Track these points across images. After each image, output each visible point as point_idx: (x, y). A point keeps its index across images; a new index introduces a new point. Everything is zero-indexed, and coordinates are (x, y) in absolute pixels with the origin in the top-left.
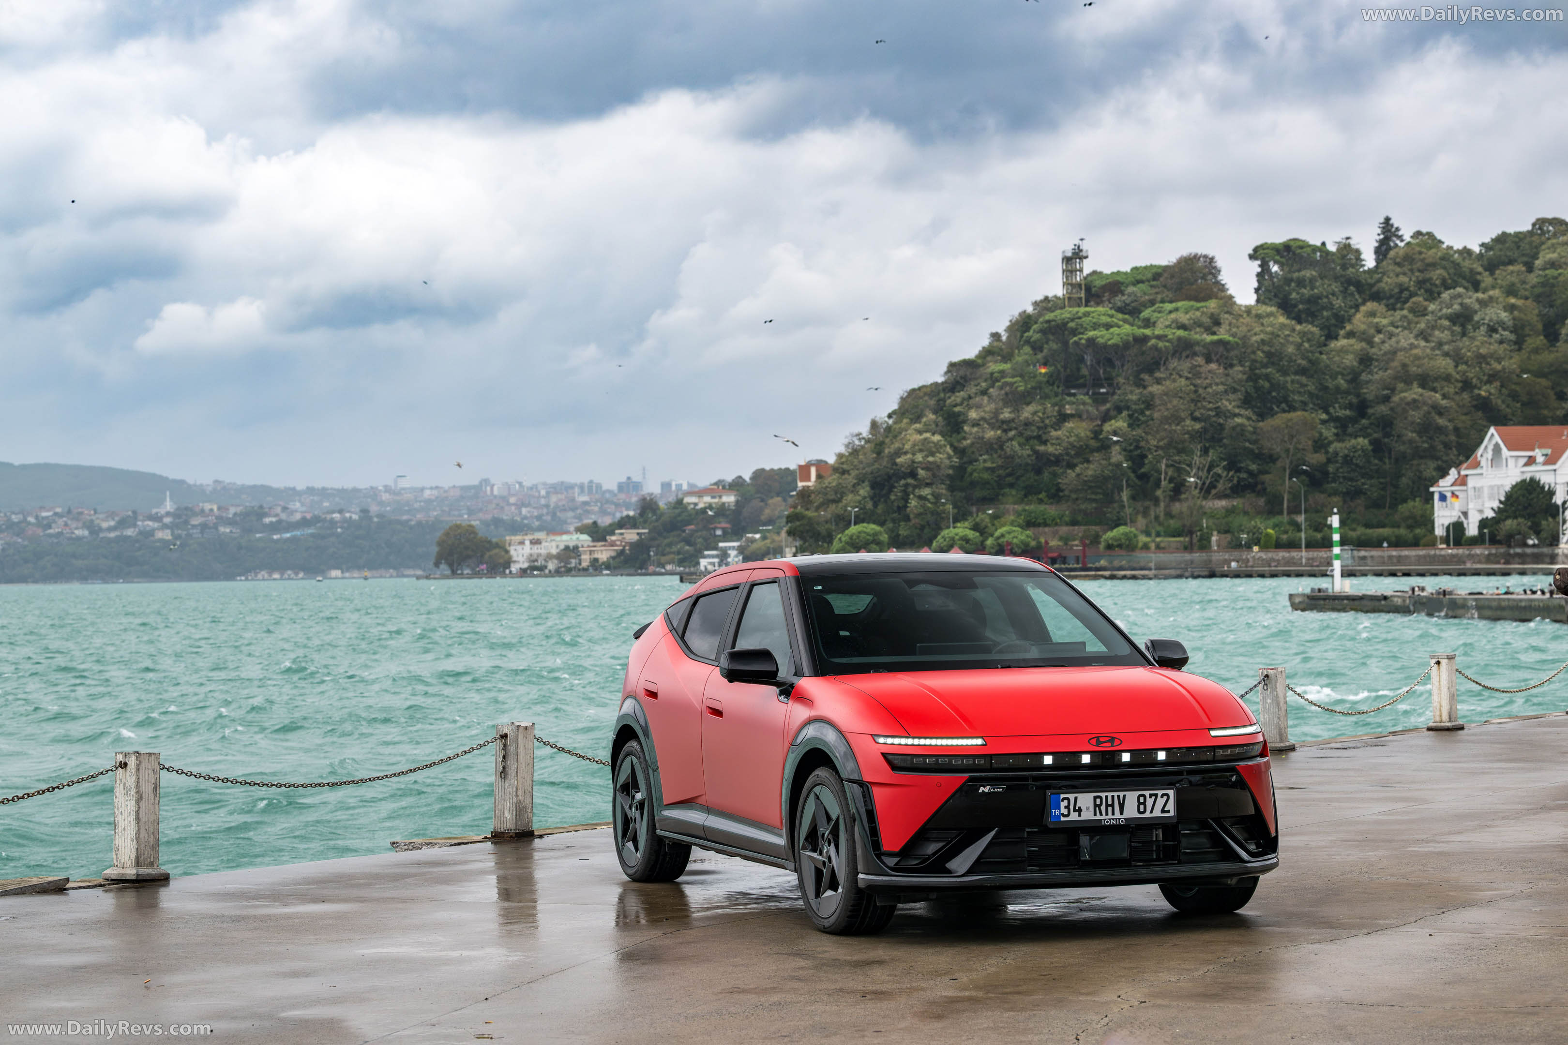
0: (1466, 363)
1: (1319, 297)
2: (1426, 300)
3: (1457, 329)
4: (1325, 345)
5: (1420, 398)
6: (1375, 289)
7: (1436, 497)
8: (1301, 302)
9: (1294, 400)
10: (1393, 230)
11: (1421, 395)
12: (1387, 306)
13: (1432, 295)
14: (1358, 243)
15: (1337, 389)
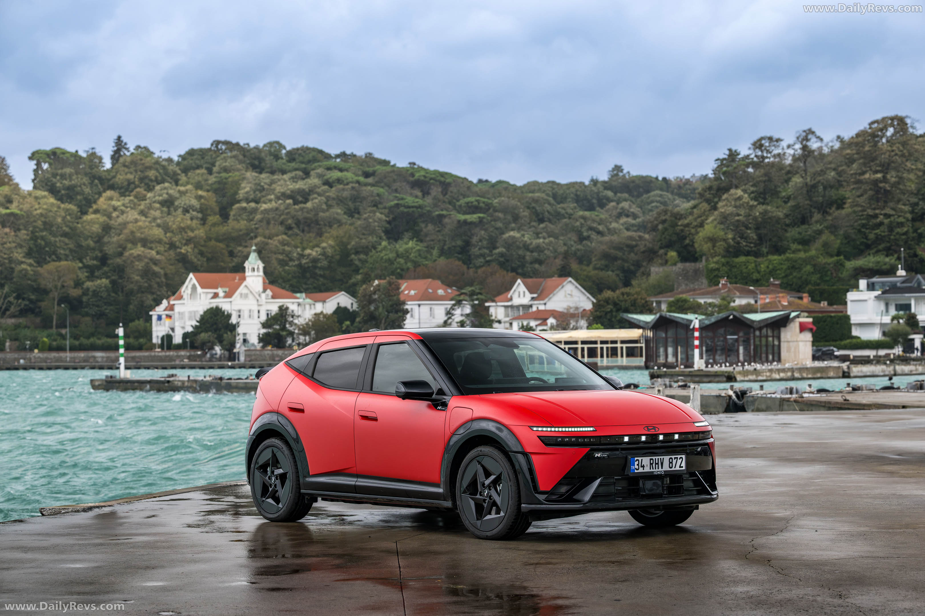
0: (172, 232)
1: (75, 186)
2: (145, 190)
3: (165, 209)
4: (80, 218)
5: (142, 254)
6: (111, 182)
7: (154, 318)
8: (64, 189)
9: (60, 253)
10: (123, 144)
11: (143, 252)
12: (120, 193)
13: (150, 189)
14: (100, 152)
15: (88, 246)
